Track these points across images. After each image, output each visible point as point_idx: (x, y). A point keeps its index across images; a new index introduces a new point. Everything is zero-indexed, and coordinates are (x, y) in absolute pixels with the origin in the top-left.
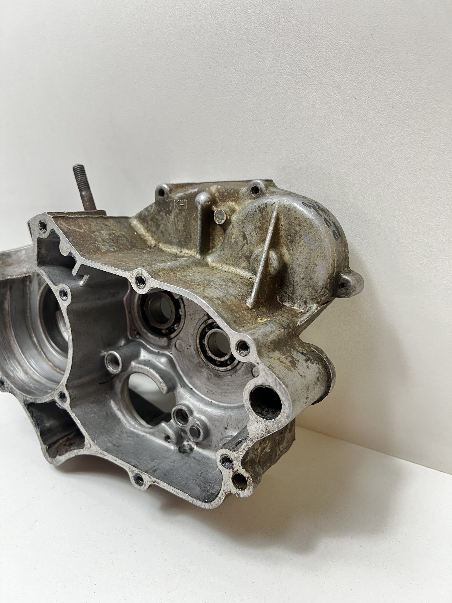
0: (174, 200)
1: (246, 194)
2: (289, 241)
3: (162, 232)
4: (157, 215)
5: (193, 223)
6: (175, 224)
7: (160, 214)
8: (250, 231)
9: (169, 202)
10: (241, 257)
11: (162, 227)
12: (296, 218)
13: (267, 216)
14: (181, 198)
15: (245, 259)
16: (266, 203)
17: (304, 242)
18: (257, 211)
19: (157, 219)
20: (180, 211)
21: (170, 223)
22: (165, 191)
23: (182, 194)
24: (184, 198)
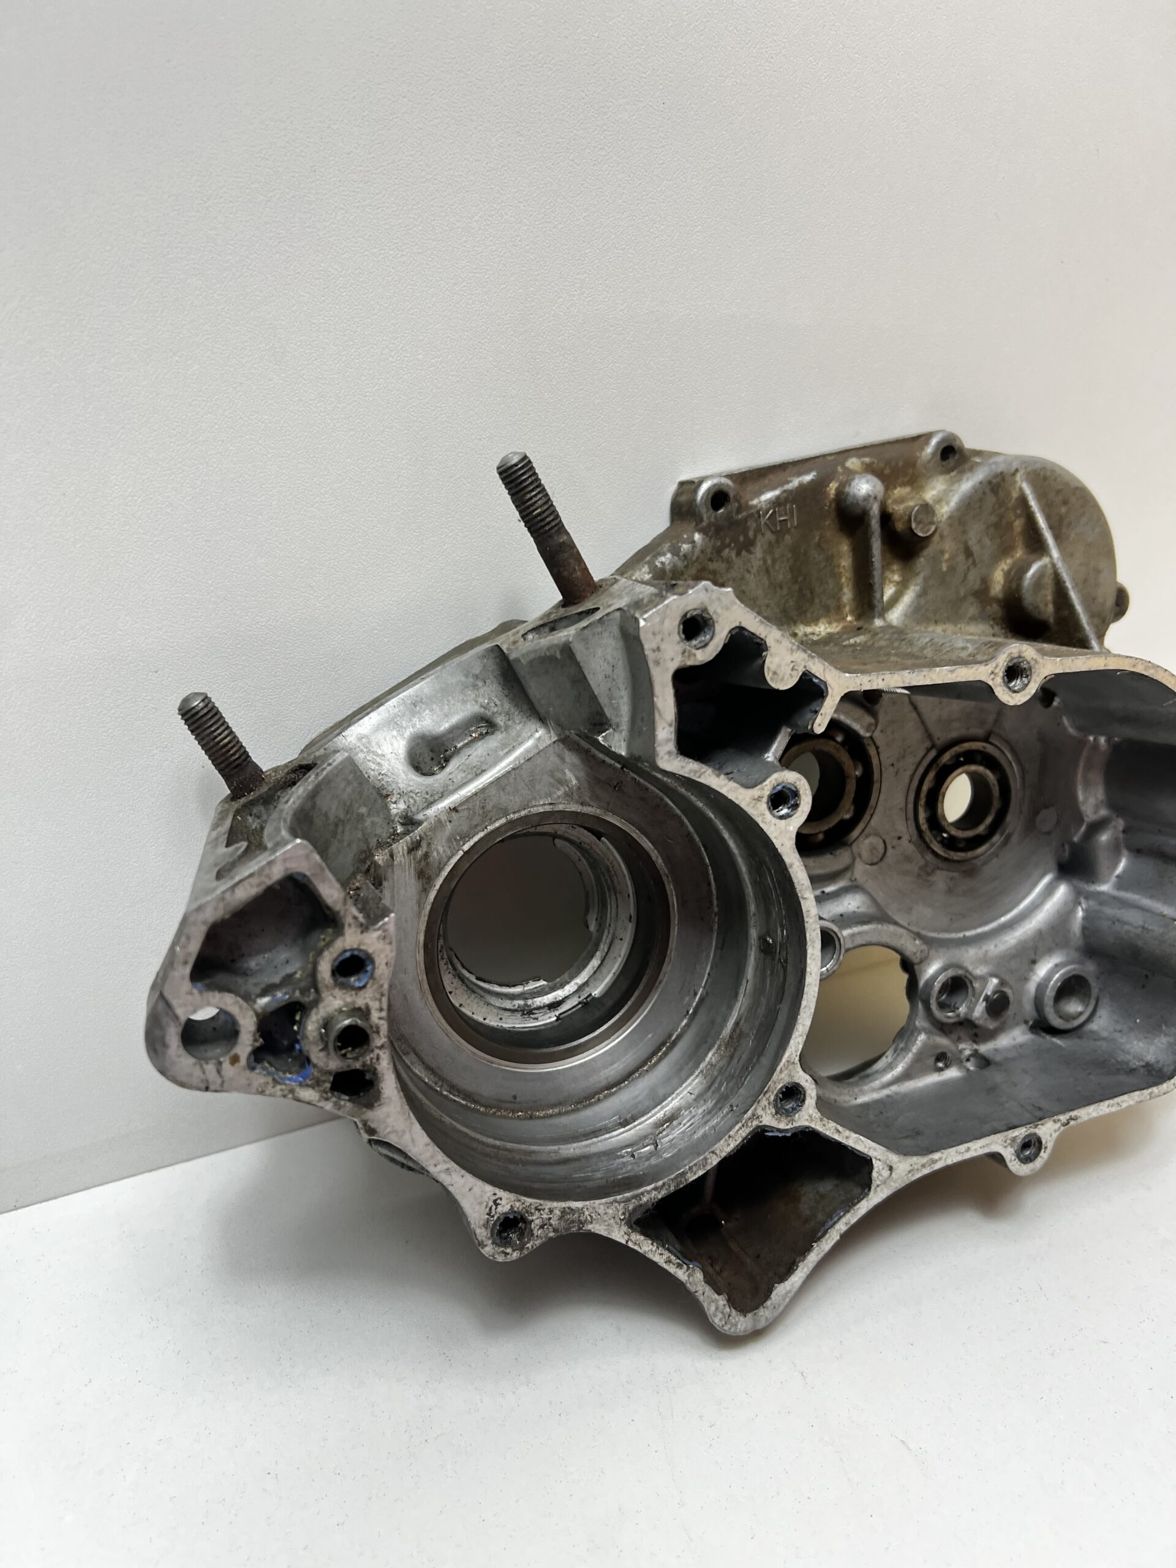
0: (758, 512)
4: (714, 560)
6: (767, 571)
7: (722, 557)
8: (978, 536)
9: (746, 519)
10: (965, 598)
14: (777, 503)
15: (971, 599)
16: (1001, 473)
18: (987, 492)
19: (715, 571)
20: (779, 534)
21: (752, 571)
22: (732, 495)
23: (777, 492)
24: (786, 500)
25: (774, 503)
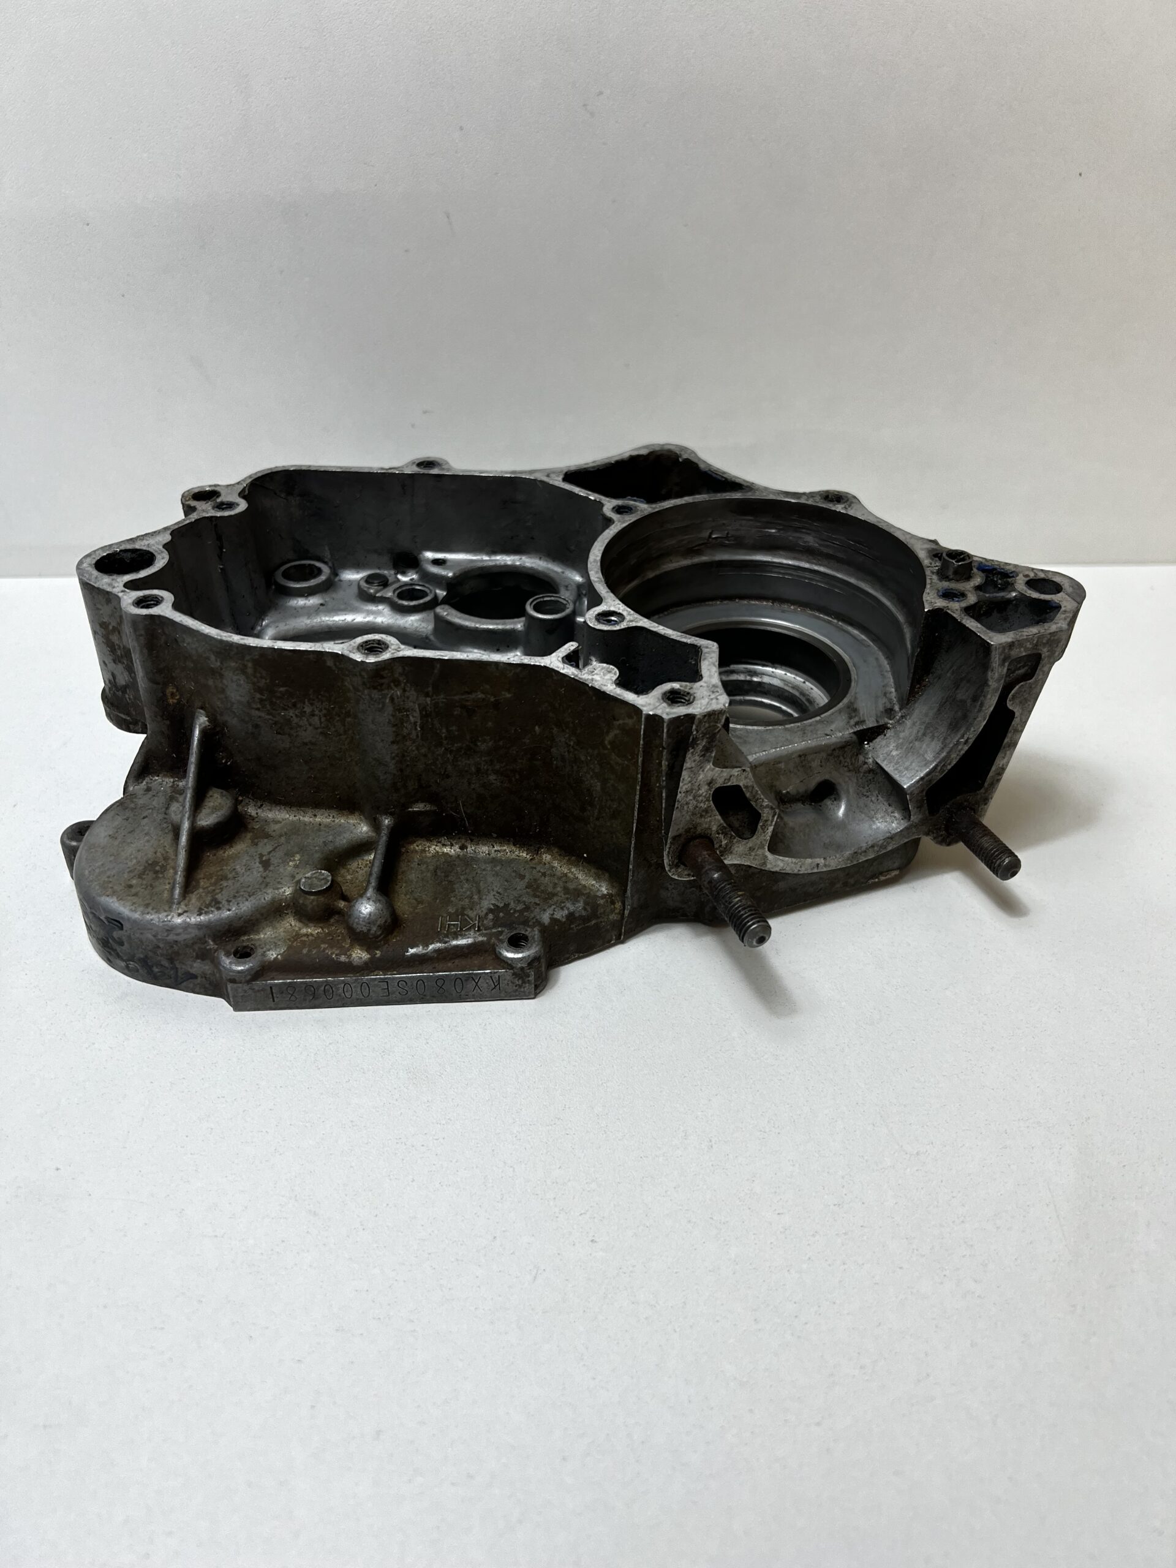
0: (479, 930)
1: (268, 947)
2: (160, 864)
3: (522, 877)
4: (535, 903)
5: (424, 896)
6: (479, 892)
7: (525, 904)
8: (248, 873)
9: (494, 927)
10: (281, 836)
11: (521, 885)
12: (136, 895)
13: (201, 896)
14: (456, 935)
15: (273, 834)
16: (200, 915)
17: (127, 864)
18: (224, 902)
19: (535, 896)
20: (460, 914)
21: (495, 893)
22: (505, 944)
23: (454, 943)
24: (447, 936)
25: (461, 935)
